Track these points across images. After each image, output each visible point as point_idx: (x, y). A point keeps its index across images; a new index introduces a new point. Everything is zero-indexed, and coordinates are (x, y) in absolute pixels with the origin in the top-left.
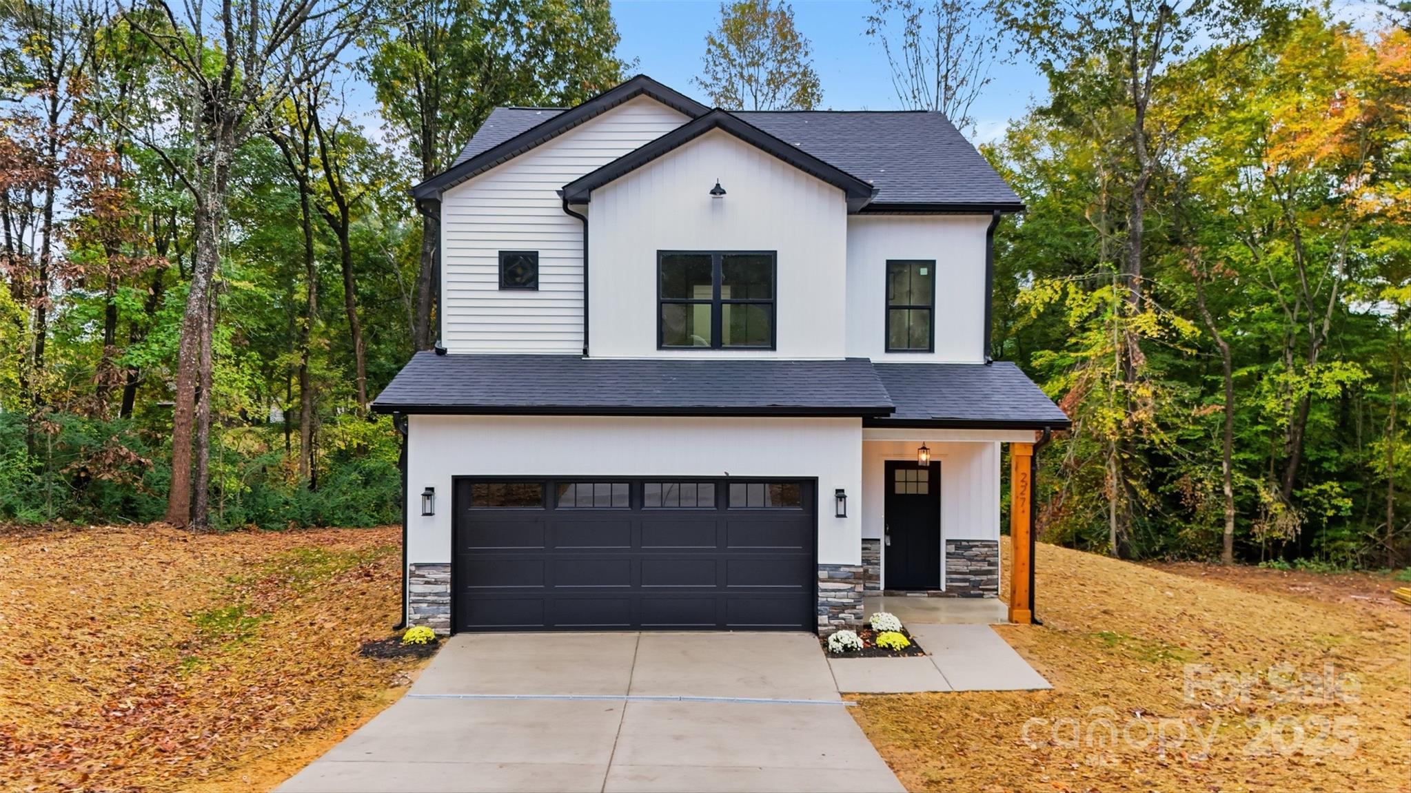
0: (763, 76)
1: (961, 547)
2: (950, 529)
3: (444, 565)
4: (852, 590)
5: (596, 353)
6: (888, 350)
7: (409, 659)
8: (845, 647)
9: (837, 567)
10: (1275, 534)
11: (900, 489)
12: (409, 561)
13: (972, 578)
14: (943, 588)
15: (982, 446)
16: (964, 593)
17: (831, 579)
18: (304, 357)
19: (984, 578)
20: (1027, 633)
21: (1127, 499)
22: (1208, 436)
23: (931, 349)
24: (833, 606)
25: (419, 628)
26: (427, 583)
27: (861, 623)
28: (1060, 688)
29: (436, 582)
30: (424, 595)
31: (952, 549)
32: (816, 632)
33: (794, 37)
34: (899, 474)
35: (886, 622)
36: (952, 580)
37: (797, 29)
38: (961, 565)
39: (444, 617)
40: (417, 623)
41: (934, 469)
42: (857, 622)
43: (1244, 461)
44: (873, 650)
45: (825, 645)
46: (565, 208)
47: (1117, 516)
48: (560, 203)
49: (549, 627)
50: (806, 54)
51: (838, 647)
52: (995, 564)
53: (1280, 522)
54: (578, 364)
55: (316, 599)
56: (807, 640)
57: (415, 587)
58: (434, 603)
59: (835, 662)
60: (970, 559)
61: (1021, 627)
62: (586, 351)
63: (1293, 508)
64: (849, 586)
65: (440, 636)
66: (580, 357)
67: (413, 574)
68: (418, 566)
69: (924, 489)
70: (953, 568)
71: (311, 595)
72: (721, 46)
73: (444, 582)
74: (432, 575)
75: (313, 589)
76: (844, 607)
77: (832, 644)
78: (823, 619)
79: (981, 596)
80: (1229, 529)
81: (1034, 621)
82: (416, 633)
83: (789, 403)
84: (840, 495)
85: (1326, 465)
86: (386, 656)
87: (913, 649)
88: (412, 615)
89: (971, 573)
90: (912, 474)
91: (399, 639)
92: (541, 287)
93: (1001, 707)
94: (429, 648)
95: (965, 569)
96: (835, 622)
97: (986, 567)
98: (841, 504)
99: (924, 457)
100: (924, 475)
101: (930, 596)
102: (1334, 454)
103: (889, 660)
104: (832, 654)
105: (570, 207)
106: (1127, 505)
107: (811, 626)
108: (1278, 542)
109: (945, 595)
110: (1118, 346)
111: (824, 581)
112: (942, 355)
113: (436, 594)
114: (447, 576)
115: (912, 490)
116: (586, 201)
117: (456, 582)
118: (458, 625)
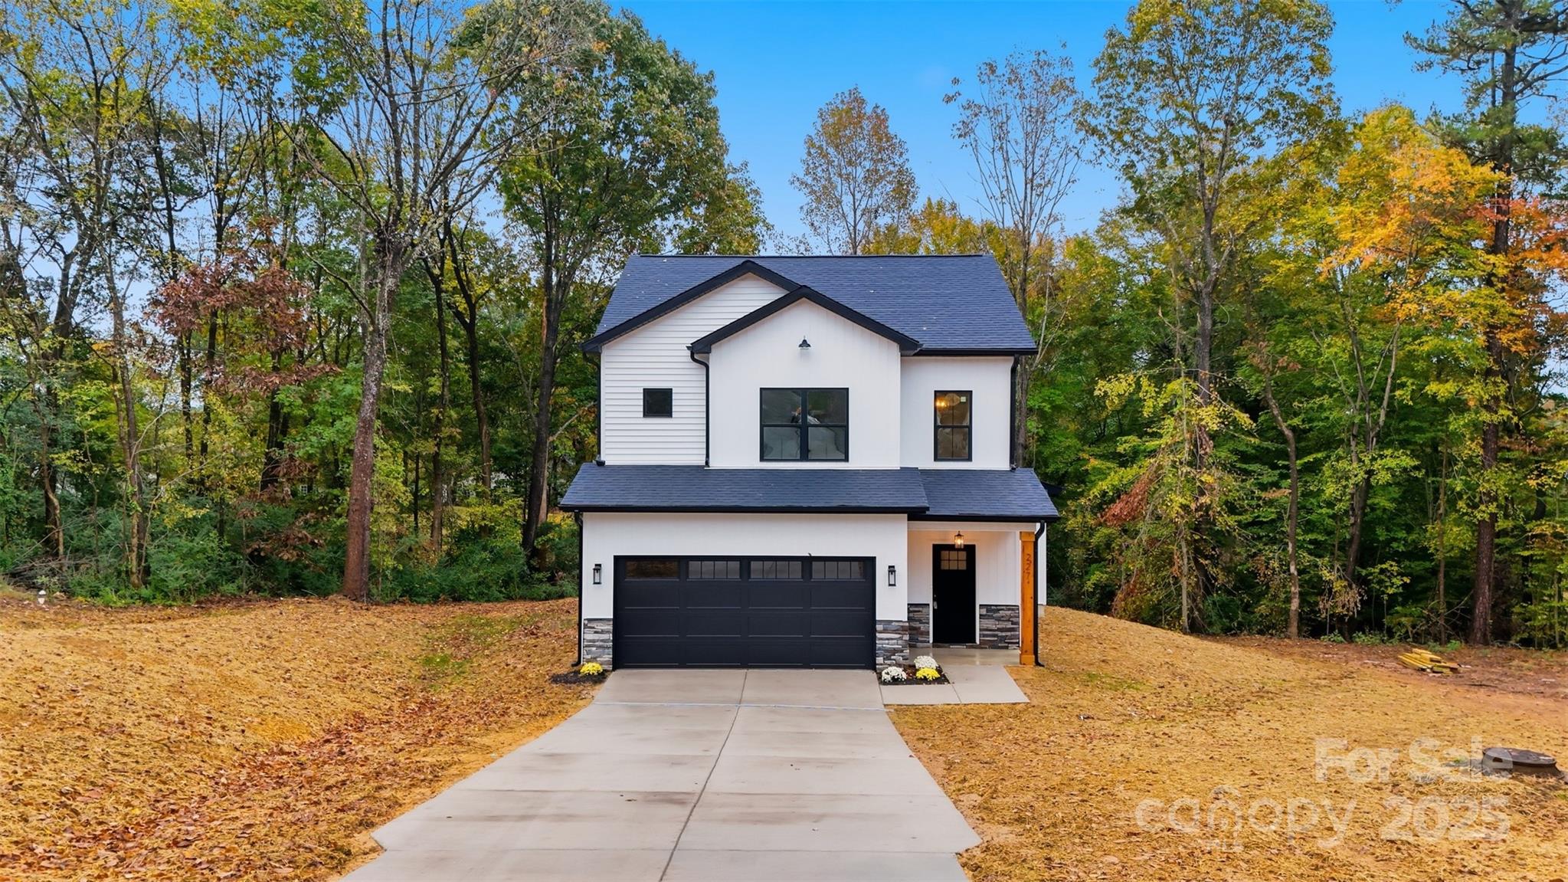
0: (860, 173)
1: (991, 610)
2: (985, 594)
3: (608, 620)
4: (901, 638)
5: (715, 464)
6: (936, 459)
7: (587, 684)
8: (893, 678)
9: (891, 622)
10: (1339, 610)
11: (945, 566)
12: (583, 617)
13: (1000, 634)
14: (978, 642)
15: (1006, 534)
16: (994, 646)
17: (885, 631)
18: (438, 445)
19: (1009, 634)
20: (1030, 671)
21: (1196, 577)
22: (1280, 518)
23: (969, 459)
24: (887, 650)
25: (590, 665)
26: (596, 632)
27: (907, 663)
28: (1035, 702)
29: (602, 632)
30: (594, 641)
31: (984, 611)
32: (874, 669)
33: (889, 138)
34: (945, 554)
35: (927, 665)
36: (984, 636)
37: (892, 131)
38: (991, 624)
39: (608, 657)
40: (588, 661)
41: (970, 550)
42: (904, 662)
43: (1311, 542)
44: (913, 678)
45: (880, 678)
46: (692, 357)
47: (1189, 594)
48: (688, 353)
49: (682, 665)
50: (901, 154)
51: (888, 678)
52: (1017, 623)
53: (1341, 599)
54: (701, 473)
55: (499, 651)
56: (870, 675)
57: (588, 636)
58: (600, 647)
59: (883, 687)
60: (999, 619)
61: (1027, 668)
62: (707, 463)
63: (1354, 586)
64: (897, 636)
65: (605, 671)
66: (703, 467)
67: (586, 626)
68: (590, 620)
69: (963, 566)
70: (985, 626)
71: (494, 648)
72: (820, 147)
73: (608, 632)
74: (600, 627)
75: (492, 644)
76: (894, 651)
77: (884, 676)
78: (880, 660)
79: (1007, 648)
80: (1295, 605)
81: (1038, 664)
82: (589, 668)
83: (854, 504)
84: (892, 570)
85: (1395, 545)
86: (571, 683)
87: (942, 679)
88: (585, 655)
89: (999, 630)
90: (953, 555)
91: (578, 672)
92: (674, 415)
93: (991, 713)
94: (600, 678)
95: (994, 627)
96: (889, 662)
97: (1010, 626)
98: (892, 577)
99: (959, 542)
100: (963, 555)
101: (968, 647)
102: (1402, 534)
103: (924, 686)
104: (885, 683)
105: (696, 357)
106: (1197, 583)
107: (872, 666)
108: (1341, 618)
109: (980, 647)
110: (1188, 436)
111: (880, 632)
112: (977, 464)
113: (602, 641)
114: (610, 628)
115: (953, 566)
116: (709, 352)
117: (616, 632)
118: (618, 663)
